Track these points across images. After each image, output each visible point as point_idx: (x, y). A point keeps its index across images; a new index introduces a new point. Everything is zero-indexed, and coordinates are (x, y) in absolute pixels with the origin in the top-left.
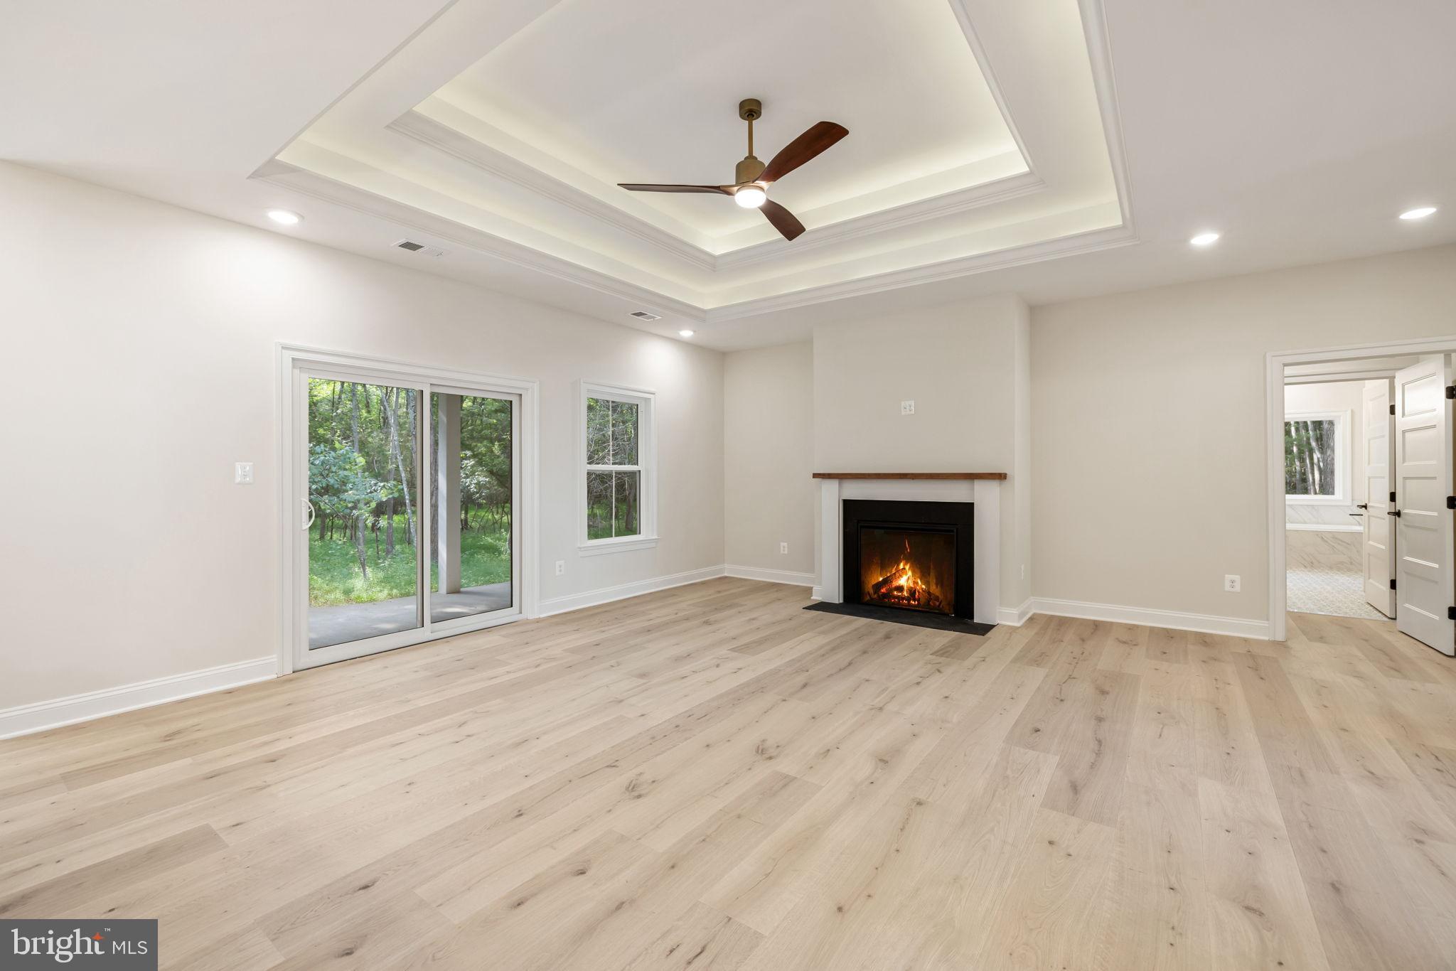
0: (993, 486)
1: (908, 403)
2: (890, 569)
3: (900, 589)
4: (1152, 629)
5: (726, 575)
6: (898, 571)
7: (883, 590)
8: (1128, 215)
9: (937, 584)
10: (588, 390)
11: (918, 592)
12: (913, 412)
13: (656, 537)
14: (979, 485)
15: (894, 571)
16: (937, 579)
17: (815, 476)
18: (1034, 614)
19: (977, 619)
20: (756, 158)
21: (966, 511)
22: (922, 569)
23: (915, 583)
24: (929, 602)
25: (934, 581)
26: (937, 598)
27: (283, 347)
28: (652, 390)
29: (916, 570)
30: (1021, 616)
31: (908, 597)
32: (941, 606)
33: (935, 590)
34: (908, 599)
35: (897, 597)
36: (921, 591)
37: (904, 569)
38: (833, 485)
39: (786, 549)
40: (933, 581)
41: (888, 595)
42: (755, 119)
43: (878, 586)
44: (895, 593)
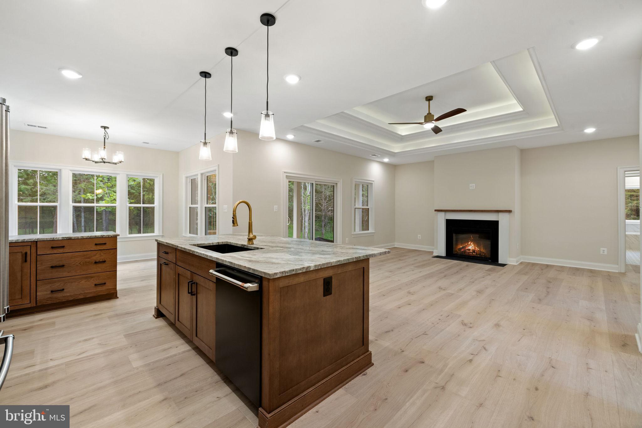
0: (506, 215)
1: (472, 185)
2: (464, 244)
3: (469, 250)
4: (570, 268)
5: (396, 247)
6: (468, 244)
7: (462, 250)
8: (559, 123)
10: (355, 181)
12: (474, 188)
13: (374, 232)
14: (501, 215)
15: (466, 245)
17: (435, 210)
18: (522, 262)
19: (500, 262)
20: (431, 113)
21: (495, 224)
22: (478, 244)
23: (475, 248)
24: (481, 254)
25: (483, 248)
26: (483, 253)
27: (284, 173)
28: (373, 180)
29: (475, 244)
30: (517, 262)
32: (486, 256)
33: (482, 250)
34: (472, 253)
35: (468, 253)
36: (477, 250)
37: (470, 244)
38: (443, 214)
39: (420, 237)
41: (464, 251)
42: (431, 102)
43: (460, 249)
44: (467, 251)
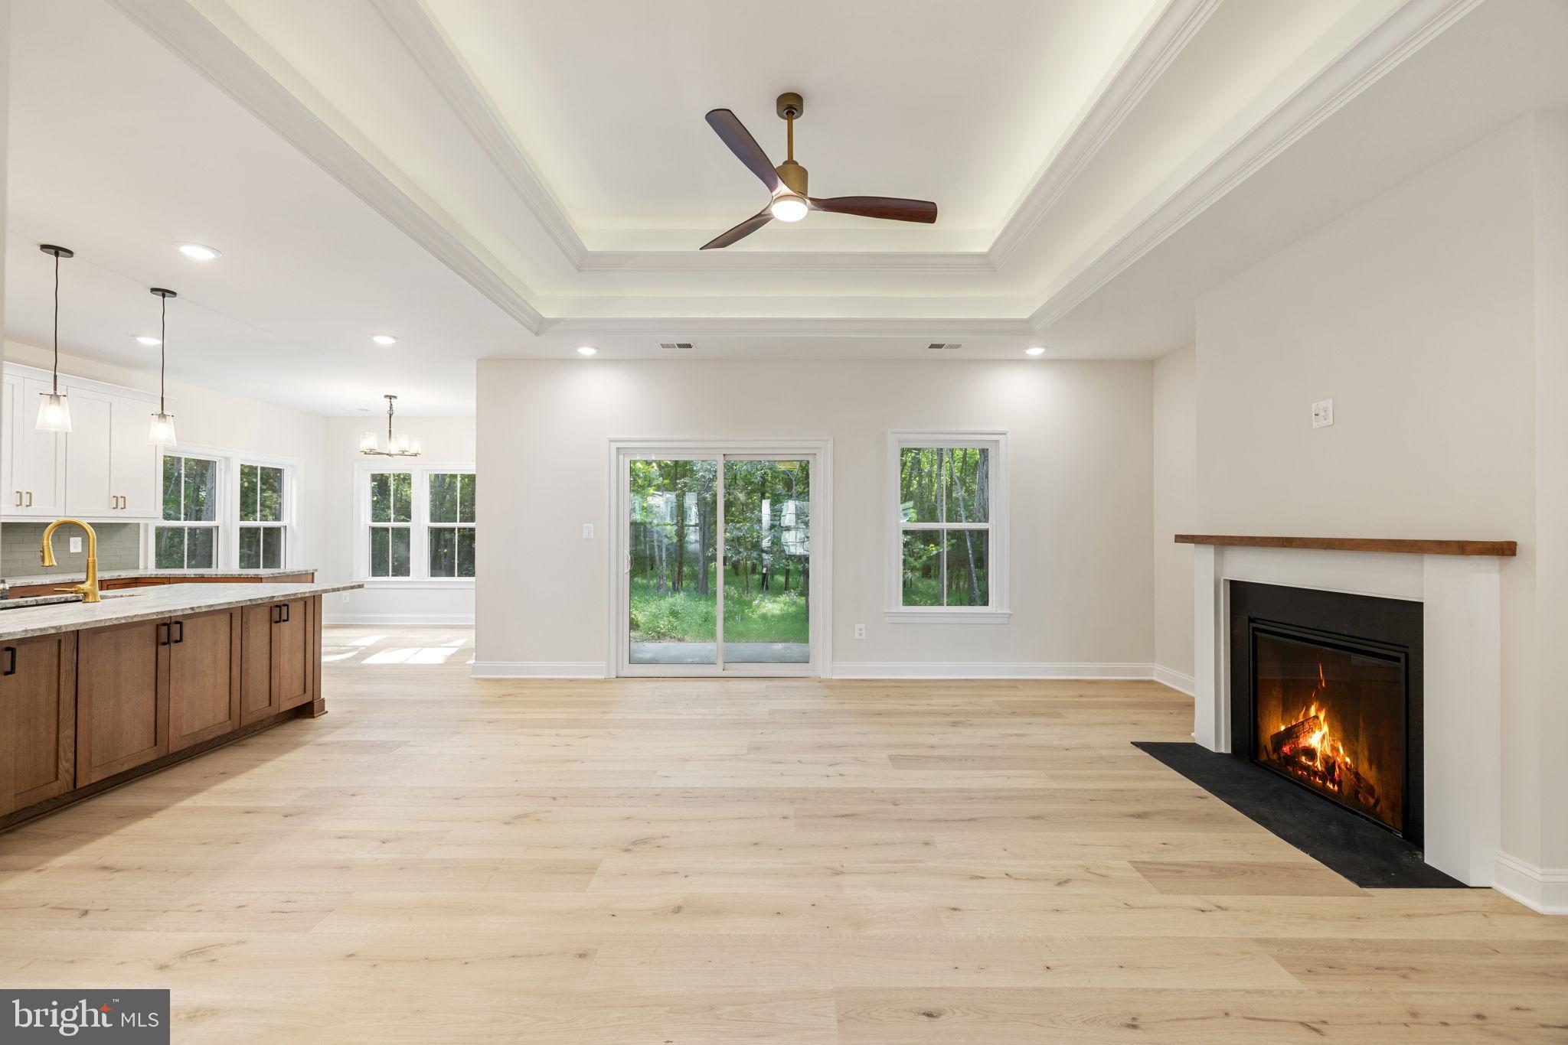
1: (1322, 405)
2: (1295, 714)
3: (1310, 753)
5: (1155, 678)
6: (1307, 719)
7: (1286, 749)
9: (1370, 762)
10: (900, 438)
11: (1339, 766)
13: (1010, 610)
14: (1430, 566)
15: (1301, 719)
16: (1370, 750)
17: (1180, 539)
19: (1430, 861)
22: (1346, 726)
23: (1334, 749)
24: (1357, 793)
25: (1366, 753)
26: (1371, 791)
29: (1335, 724)
31: (1322, 772)
32: (1378, 809)
33: (1367, 772)
34: (1323, 777)
35: (1306, 768)
36: (1343, 767)
37: (1316, 717)
38: (1208, 553)
40: (1364, 755)
41: (1291, 760)
42: (797, 118)
43: (1280, 739)
44: (1303, 759)
